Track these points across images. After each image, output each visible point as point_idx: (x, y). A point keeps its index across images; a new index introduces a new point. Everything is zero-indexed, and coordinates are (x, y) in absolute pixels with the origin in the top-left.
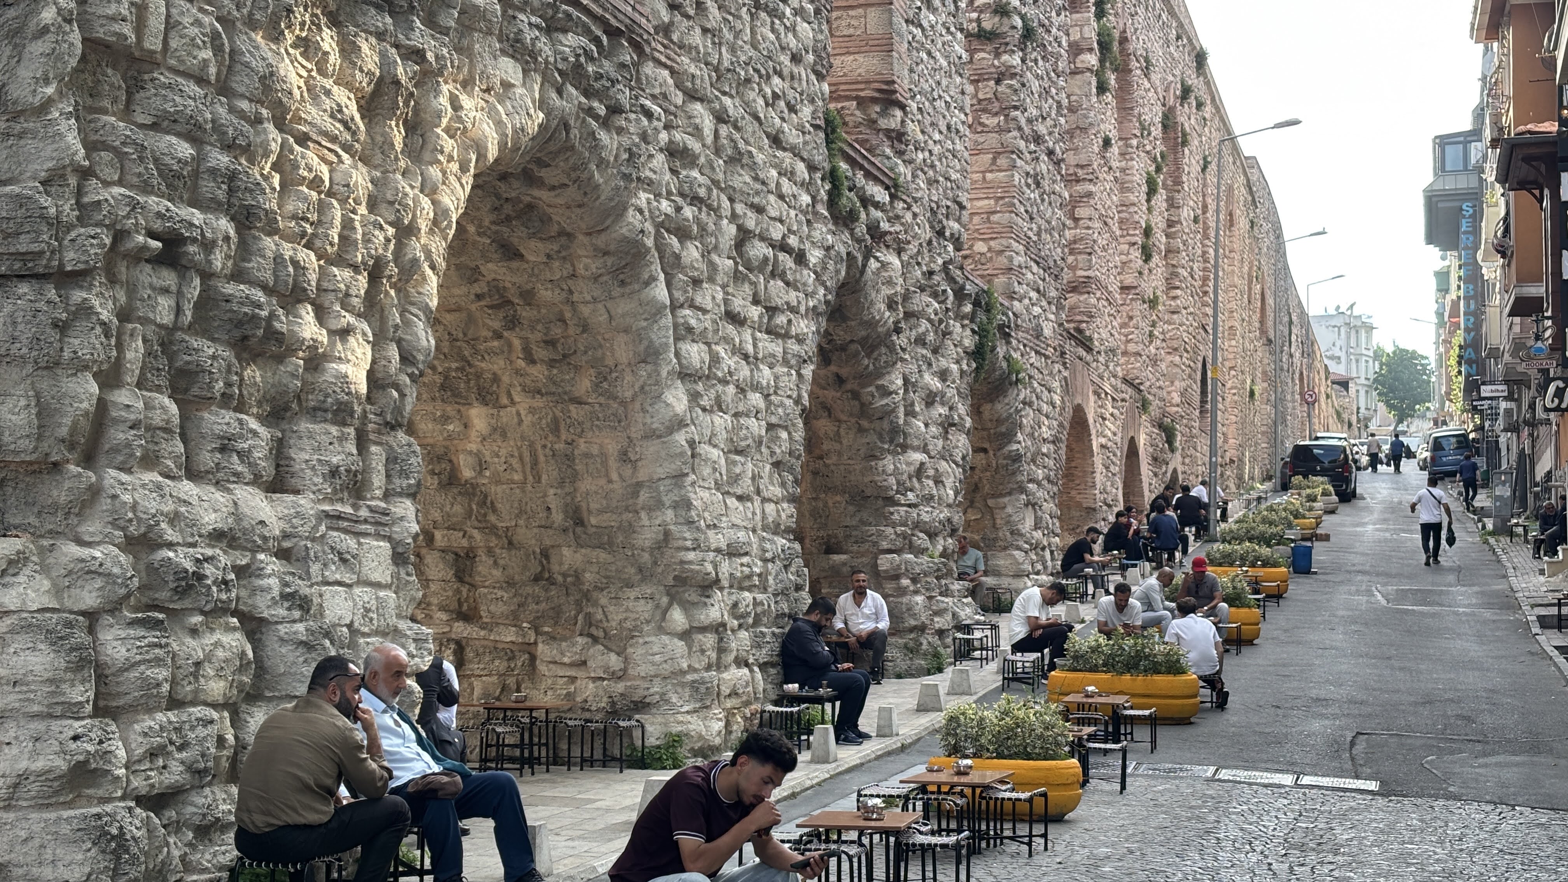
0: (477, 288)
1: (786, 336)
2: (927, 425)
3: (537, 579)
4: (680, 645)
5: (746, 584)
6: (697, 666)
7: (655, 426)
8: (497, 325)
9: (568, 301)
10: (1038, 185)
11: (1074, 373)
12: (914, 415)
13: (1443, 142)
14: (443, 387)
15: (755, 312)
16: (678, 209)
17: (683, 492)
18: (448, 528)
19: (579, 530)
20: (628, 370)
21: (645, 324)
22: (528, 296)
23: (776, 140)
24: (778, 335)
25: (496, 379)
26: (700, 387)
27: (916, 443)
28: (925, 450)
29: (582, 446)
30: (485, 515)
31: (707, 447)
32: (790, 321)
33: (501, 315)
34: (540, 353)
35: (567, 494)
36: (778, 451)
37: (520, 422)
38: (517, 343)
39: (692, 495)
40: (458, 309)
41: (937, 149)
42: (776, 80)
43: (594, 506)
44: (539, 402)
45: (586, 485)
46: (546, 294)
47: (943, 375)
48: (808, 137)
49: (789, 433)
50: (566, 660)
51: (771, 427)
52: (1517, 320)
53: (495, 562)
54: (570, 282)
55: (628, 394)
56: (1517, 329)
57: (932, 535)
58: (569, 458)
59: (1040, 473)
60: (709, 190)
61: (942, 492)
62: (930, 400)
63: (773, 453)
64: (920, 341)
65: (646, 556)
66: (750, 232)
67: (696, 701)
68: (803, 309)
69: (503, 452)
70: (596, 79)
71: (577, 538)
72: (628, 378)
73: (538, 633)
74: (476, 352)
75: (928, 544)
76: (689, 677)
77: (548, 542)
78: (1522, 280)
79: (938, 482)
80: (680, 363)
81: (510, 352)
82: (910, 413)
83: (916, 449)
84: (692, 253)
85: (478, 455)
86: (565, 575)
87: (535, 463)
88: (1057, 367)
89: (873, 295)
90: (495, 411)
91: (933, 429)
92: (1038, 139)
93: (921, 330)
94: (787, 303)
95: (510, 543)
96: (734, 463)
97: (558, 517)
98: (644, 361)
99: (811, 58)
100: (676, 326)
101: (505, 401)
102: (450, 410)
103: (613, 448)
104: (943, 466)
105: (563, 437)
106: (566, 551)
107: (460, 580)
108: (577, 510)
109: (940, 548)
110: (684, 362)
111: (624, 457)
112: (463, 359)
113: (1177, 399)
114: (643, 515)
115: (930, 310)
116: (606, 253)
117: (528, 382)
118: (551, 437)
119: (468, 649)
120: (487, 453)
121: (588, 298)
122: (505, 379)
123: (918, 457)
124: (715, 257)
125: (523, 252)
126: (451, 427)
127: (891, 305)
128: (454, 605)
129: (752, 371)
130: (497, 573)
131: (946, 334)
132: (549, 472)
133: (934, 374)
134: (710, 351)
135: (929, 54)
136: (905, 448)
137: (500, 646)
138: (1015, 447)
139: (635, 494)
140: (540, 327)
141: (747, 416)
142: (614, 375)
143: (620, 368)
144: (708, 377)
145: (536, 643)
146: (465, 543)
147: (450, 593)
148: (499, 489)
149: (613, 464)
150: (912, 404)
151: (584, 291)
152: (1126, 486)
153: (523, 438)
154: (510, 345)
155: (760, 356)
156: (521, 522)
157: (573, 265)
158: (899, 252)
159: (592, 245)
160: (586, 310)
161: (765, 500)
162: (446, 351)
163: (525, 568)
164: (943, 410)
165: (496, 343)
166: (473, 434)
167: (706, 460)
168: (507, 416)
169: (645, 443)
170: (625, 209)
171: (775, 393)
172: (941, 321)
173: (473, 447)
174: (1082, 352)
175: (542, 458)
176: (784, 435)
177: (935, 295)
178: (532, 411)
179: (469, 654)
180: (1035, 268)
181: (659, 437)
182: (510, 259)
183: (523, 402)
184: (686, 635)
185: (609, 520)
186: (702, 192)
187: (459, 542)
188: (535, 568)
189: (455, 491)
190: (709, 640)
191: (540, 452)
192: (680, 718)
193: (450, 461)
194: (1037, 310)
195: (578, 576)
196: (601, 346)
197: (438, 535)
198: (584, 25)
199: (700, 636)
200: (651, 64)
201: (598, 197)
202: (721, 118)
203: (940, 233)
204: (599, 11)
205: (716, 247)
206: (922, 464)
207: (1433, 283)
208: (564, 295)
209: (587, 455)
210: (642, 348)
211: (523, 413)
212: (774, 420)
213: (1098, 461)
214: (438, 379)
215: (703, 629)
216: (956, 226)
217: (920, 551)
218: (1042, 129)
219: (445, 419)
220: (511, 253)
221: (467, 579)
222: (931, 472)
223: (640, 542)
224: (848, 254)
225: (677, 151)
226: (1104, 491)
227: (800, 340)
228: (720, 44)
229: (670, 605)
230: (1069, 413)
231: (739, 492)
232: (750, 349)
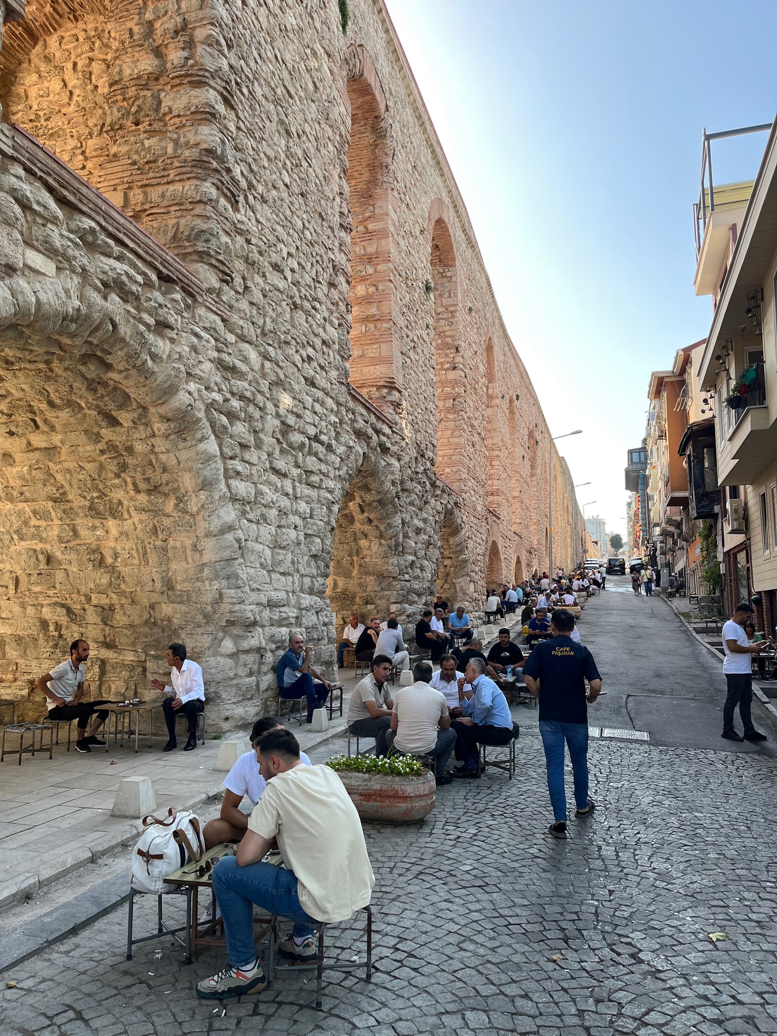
0: (100, 446)
1: (319, 487)
2: (416, 543)
3: (146, 622)
4: (229, 662)
5: (285, 622)
6: (242, 674)
7: (211, 529)
8: (115, 469)
9: (152, 451)
10: (473, 446)
11: (492, 527)
12: (408, 537)
13: (631, 452)
14: (90, 509)
15: (295, 472)
16: (226, 400)
17: (233, 569)
18: (99, 593)
19: (170, 593)
20: (193, 495)
21: (202, 466)
22: (130, 450)
23: (311, 383)
24: (314, 487)
25: (120, 503)
26: (248, 508)
27: (410, 551)
28: (415, 555)
29: (171, 543)
30: (119, 585)
31: (253, 544)
32: (321, 480)
33: (116, 462)
34: (142, 486)
35: (164, 571)
36: (313, 549)
37: (135, 529)
38: (129, 480)
39: (240, 571)
40: (94, 461)
41: (420, 416)
42: (310, 350)
43: (179, 579)
44: (144, 516)
45: (174, 566)
46: (139, 447)
47: (425, 521)
48: (334, 386)
49: (322, 540)
50: (161, 671)
51: (307, 536)
52: (668, 508)
53: (124, 613)
54: (152, 440)
55: (195, 510)
56: (668, 513)
57: (419, 595)
58: (165, 550)
59: (477, 569)
60: (253, 394)
61: (425, 574)
62: (418, 531)
63: (310, 550)
64: (412, 504)
65: (209, 607)
66: (291, 427)
67: (240, 695)
68: (332, 475)
69: (127, 547)
70: (146, 301)
71: (169, 597)
72: (194, 499)
73: (147, 655)
74: (107, 487)
75: (416, 599)
76: (235, 682)
77: (153, 601)
78: (673, 490)
79: (422, 570)
80: (231, 493)
81: (126, 486)
82: (406, 536)
83: (411, 554)
84: (240, 428)
85: (114, 549)
86: (162, 620)
87: (145, 553)
88: (484, 524)
89: (383, 478)
90: (120, 522)
91: (419, 545)
92: (472, 426)
93: (412, 498)
94: (320, 470)
95: (133, 601)
96: (278, 554)
97: (158, 585)
98: (201, 490)
99: (337, 347)
100: (226, 470)
101: (126, 516)
102: (97, 522)
103: (188, 543)
104: (426, 563)
105: (160, 537)
106: (164, 606)
107: (106, 624)
108: (170, 580)
109: (424, 601)
110: (233, 491)
111: (195, 548)
112: (100, 491)
113: (536, 542)
114: (207, 583)
115: (417, 490)
116: (168, 420)
117: (137, 504)
118: (153, 538)
119: (108, 665)
120: (119, 548)
121: (164, 450)
122: (125, 503)
123: (411, 558)
124: (261, 436)
125: (121, 421)
126: (98, 533)
127: (393, 483)
128: (101, 639)
129: (292, 504)
130: (125, 619)
131: (426, 503)
132: (153, 558)
133: (420, 520)
134: (256, 487)
135: (415, 372)
136: (403, 553)
137: (126, 663)
138: (463, 556)
139: (202, 571)
140: (139, 469)
141: (288, 527)
142: (186, 498)
143: (188, 494)
144: (255, 503)
145: (145, 661)
146: (107, 601)
147: (99, 631)
148: (127, 569)
149: (189, 553)
150: (407, 533)
151: (161, 445)
152: (516, 575)
153: (138, 538)
154: (126, 482)
155: (299, 495)
156: (138, 589)
157: (152, 429)
158: (399, 460)
159: (158, 413)
160: (163, 457)
161: (302, 576)
162: (89, 486)
163: (141, 616)
164: (426, 537)
165: (117, 481)
166: (111, 536)
167: (252, 551)
168: (128, 525)
169: (206, 539)
170: (177, 391)
171: (311, 517)
172: (423, 496)
173: (112, 544)
174: (494, 518)
175: (149, 550)
176: (318, 540)
177: (419, 483)
178: (141, 521)
179: (108, 668)
180: (473, 481)
181: (215, 536)
182: (114, 426)
183: (136, 517)
184: (232, 656)
185: (186, 586)
186: (248, 394)
187: (105, 601)
188: (146, 616)
189: (102, 570)
190: (251, 658)
191: (148, 546)
192: (228, 707)
193: (101, 553)
194: (474, 499)
195: (169, 620)
196: (176, 480)
197: (93, 596)
198: (129, 259)
199: (244, 656)
200: (203, 309)
201: (156, 380)
202: (265, 357)
203: (423, 456)
204: (149, 258)
205: (262, 430)
206: (413, 561)
207: (625, 507)
208: (149, 448)
209: (174, 548)
210: (200, 481)
211: (136, 523)
212: (310, 532)
213: (503, 564)
214: (87, 504)
215: (247, 652)
216: (431, 454)
217: (411, 603)
218: (475, 423)
219: (94, 528)
220: (114, 422)
221: (109, 623)
222: (419, 565)
223: (204, 599)
224: (364, 453)
225: (229, 367)
226: (506, 577)
227: (331, 492)
228: (265, 316)
229: (224, 637)
230: (490, 543)
231: (281, 570)
232: (290, 491)
